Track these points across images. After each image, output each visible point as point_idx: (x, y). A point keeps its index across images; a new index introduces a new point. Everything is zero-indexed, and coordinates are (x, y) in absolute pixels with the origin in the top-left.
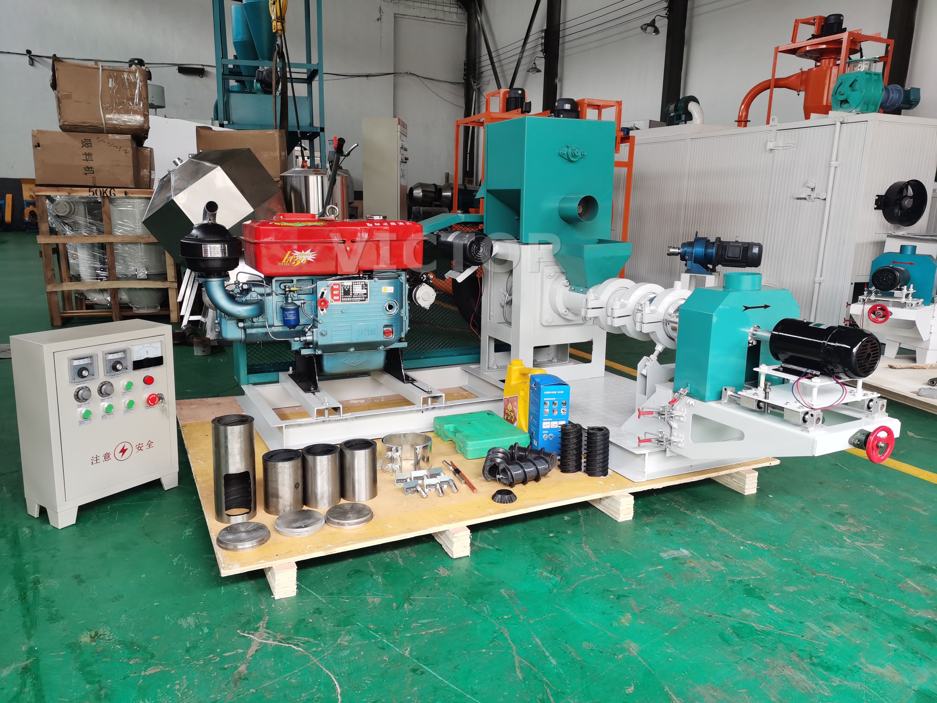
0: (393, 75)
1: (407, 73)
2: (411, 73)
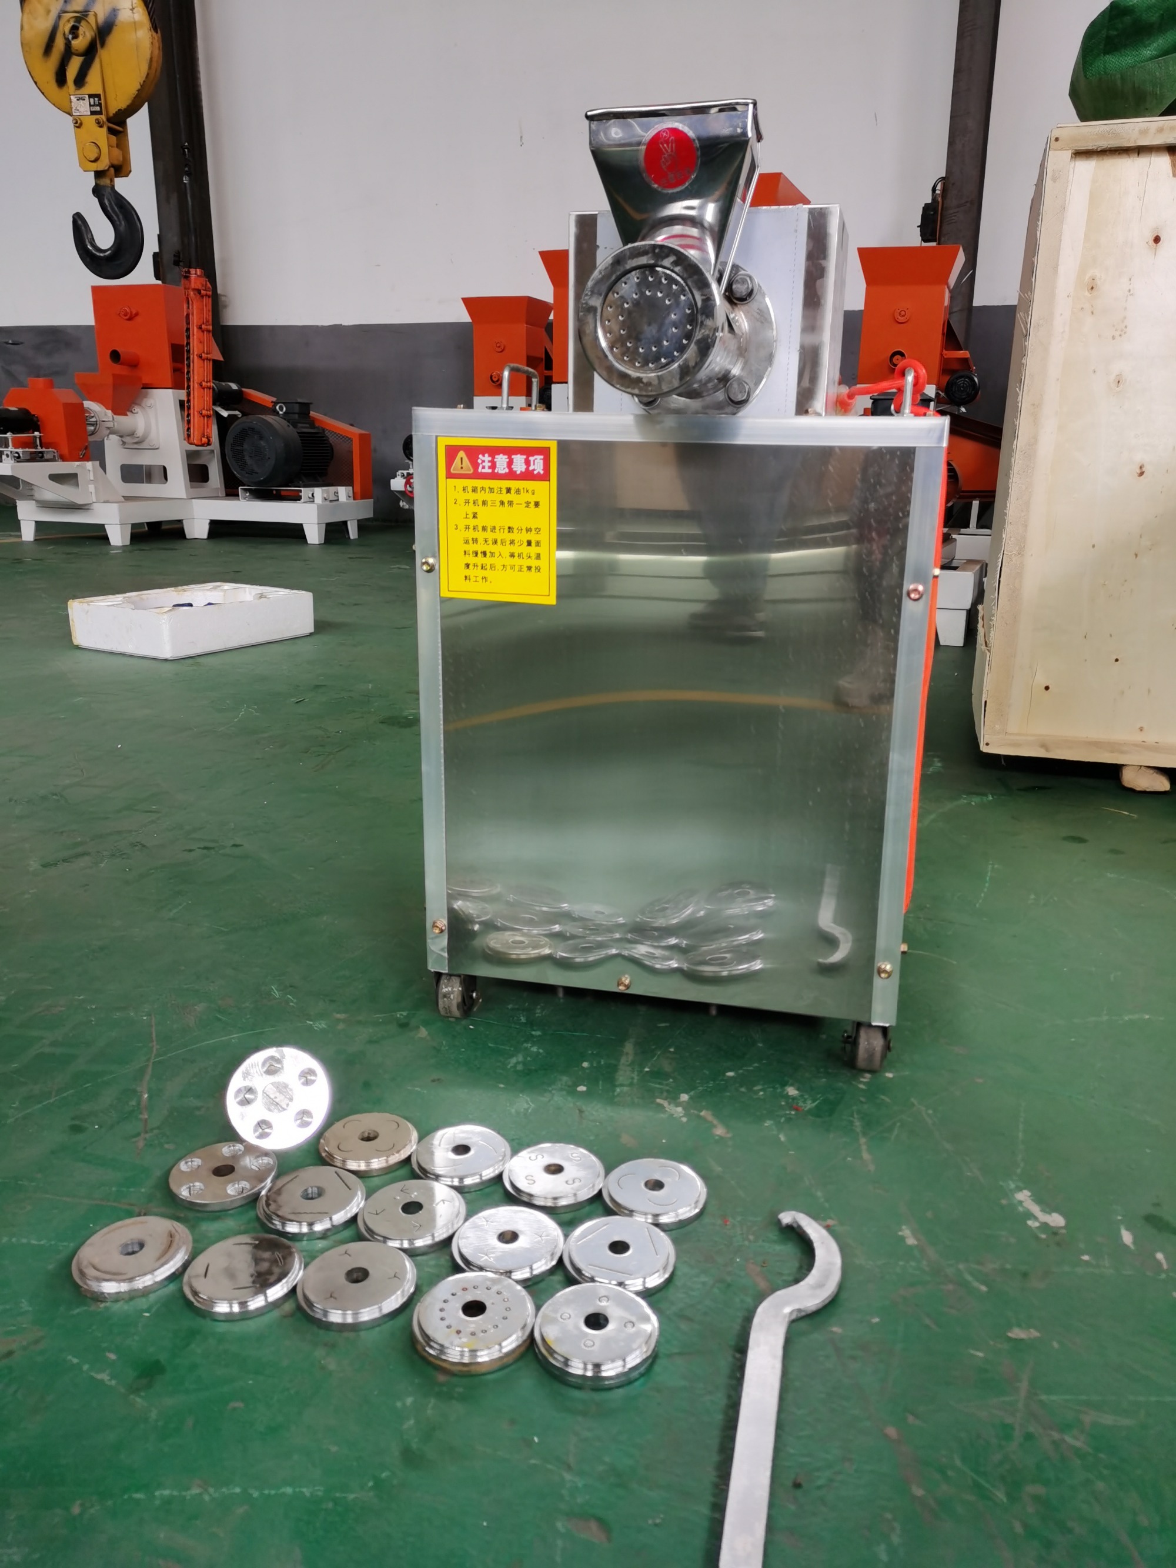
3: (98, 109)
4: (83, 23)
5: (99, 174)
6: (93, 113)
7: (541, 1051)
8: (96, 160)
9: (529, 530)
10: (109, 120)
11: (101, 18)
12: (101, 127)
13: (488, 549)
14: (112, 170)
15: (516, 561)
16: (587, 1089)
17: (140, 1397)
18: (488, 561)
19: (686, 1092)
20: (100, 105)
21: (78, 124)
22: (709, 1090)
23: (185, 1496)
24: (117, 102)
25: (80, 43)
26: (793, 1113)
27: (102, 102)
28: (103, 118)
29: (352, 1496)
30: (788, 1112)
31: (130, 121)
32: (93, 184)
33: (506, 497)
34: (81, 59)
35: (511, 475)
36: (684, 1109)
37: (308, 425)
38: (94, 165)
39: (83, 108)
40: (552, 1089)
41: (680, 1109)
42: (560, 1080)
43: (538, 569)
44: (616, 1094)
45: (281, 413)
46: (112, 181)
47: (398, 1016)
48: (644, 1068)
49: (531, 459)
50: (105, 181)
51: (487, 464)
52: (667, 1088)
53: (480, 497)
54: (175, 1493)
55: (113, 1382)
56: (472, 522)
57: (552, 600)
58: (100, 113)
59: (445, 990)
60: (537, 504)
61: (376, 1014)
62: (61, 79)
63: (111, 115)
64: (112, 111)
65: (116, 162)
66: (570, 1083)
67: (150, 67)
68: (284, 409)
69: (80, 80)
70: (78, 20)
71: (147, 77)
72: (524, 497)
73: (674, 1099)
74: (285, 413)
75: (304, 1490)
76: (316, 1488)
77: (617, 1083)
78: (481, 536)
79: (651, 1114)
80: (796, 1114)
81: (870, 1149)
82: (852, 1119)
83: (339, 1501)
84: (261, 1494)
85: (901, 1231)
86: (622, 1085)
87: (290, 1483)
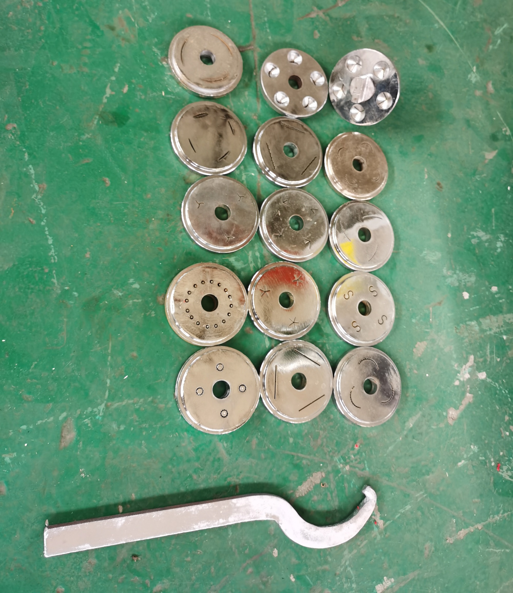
7: (499, 250)
16: (467, 300)
17: (98, 121)
19: (488, 376)
22: (498, 392)
23: (32, 183)
26: (493, 464)
29: (55, 281)
30: (492, 460)
36: (469, 380)
40: (458, 274)
41: (467, 376)
42: (470, 276)
44: (468, 323)
47: (504, 129)
48: (506, 335)
52: (489, 360)
54: (33, 176)
55: (105, 100)
61: (500, 113)
66: (469, 284)
73: (478, 368)
75: (53, 251)
76: (56, 257)
77: (481, 320)
79: (455, 356)
80: (492, 467)
81: (471, 534)
82: (501, 512)
83: (50, 275)
84: (44, 226)
85: (389, 578)
86: (480, 324)
87: (56, 240)
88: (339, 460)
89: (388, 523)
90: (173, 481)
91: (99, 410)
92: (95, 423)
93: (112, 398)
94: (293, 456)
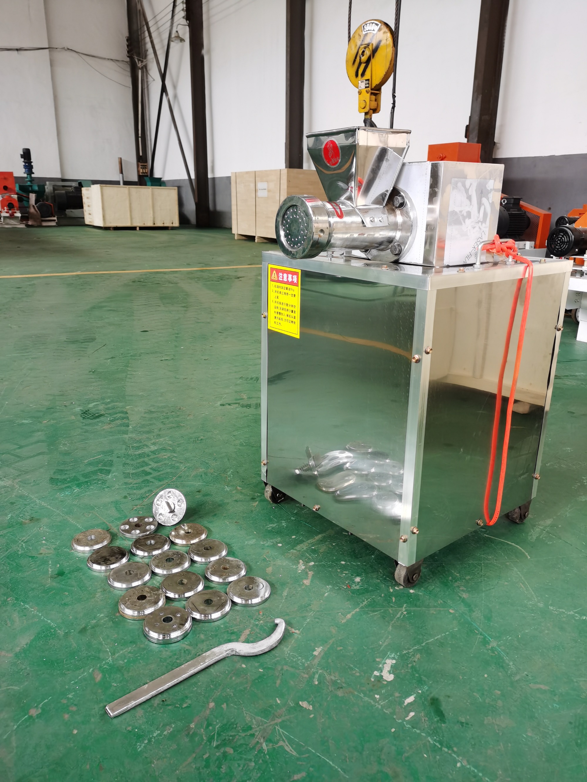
0: (47, 50)
1: (64, 48)
2: (68, 49)
3: (368, 85)
4: (367, 49)
5: (366, 114)
6: (366, 87)
7: (285, 526)
8: (364, 108)
9: (292, 306)
10: (372, 89)
11: (374, 45)
12: (368, 93)
13: (281, 311)
14: (372, 111)
15: (288, 318)
16: (282, 546)
17: (51, 579)
18: (281, 316)
19: (315, 562)
20: (369, 84)
21: (360, 93)
22: (326, 565)
23: (29, 610)
24: (376, 81)
25: (364, 58)
27: (370, 82)
28: (369, 89)
29: (59, 632)
30: (343, 586)
31: (383, 88)
32: (363, 119)
33: (286, 291)
34: (365, 64)
35: (287, 283)
36: (305, 568)
37: (516, 210)
38: (364, 110)
39: (362, 85)
40: (270, 541)
41: (303, 567)
43: (295, 323)
44: (289, 552)
45: (504, 204)
46: (371, 116)
48: (313, 547)
49: (293, 276)
50: (368, 117)
51: (281, 277)
53: (279, 290)
54: (29, 607)
55: (50, 573)
56: (277, 300)
57: (298, 336)
58: (368, 87)
59: (267, 489)
60: (295, 295)
62: (357, 75)
63: (373, 87)
64: (374, 85)
65: (372, 108)
66: (278, 541)
67: (390, 64)
68: (506, 202)
69: (363, 74)
70: (365, 48)
71: (388, 69)
72: (290, 292)
73: (307, 562)
74: (506, 204)
75: (52, 624)
76: (55, 625)
77: (295, 548)
78: (279, 306)
79: (291, 564)
80: (346, 588)
81: (353, 615)
82: (365, 600)
83: (55, 631)
84: (43, 619)
85: (318, 648)
86: (296, 550)
87: (51, 620)
88: (255, 621)
89: (301, 630)
90: (166, 667)
91: (110, 661)
92: (110, 665)
93: (113, 654)
94: (228, 631)
